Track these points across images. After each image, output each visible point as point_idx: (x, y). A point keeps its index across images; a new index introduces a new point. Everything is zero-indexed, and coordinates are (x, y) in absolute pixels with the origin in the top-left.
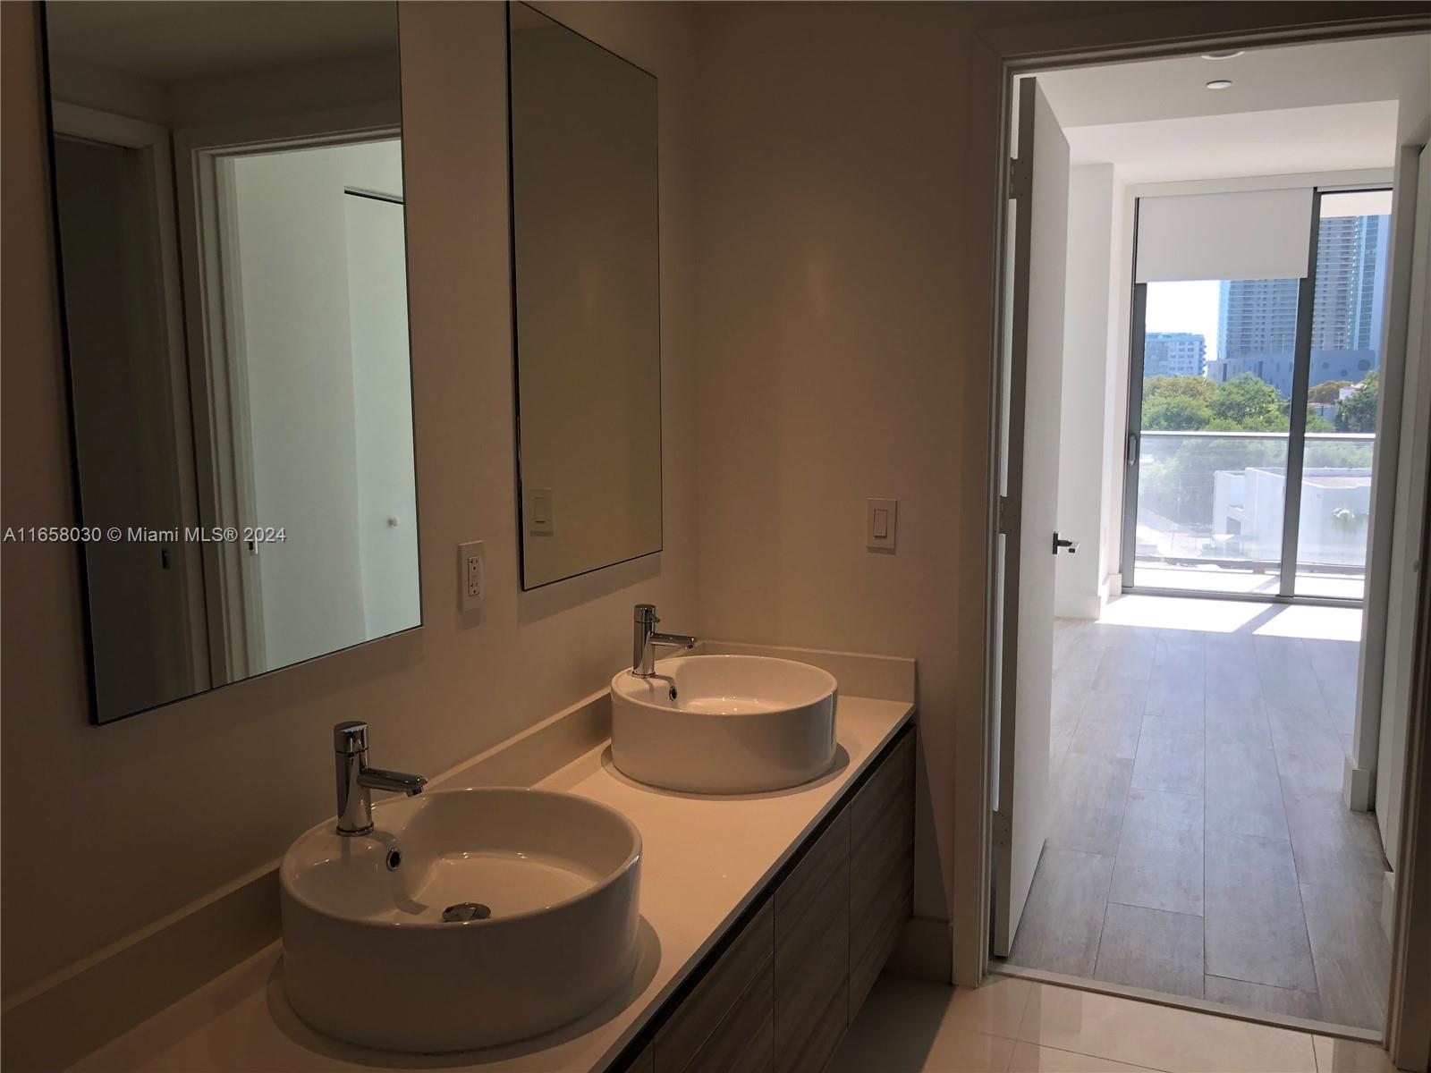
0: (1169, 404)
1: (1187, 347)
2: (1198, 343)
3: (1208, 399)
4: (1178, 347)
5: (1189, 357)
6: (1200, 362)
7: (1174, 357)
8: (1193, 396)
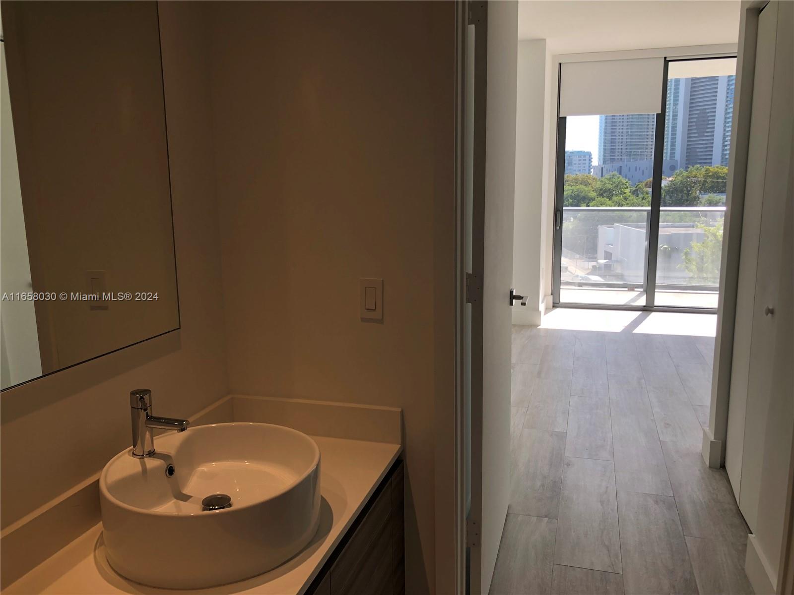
0: (573, 190)
1: (582, 159)
2: (588, 156)
3: (594, 187)
4: (578, 159)
5: (584, 164)
6: (589, 167)
7: (575, 164)
8: (586, 185)
